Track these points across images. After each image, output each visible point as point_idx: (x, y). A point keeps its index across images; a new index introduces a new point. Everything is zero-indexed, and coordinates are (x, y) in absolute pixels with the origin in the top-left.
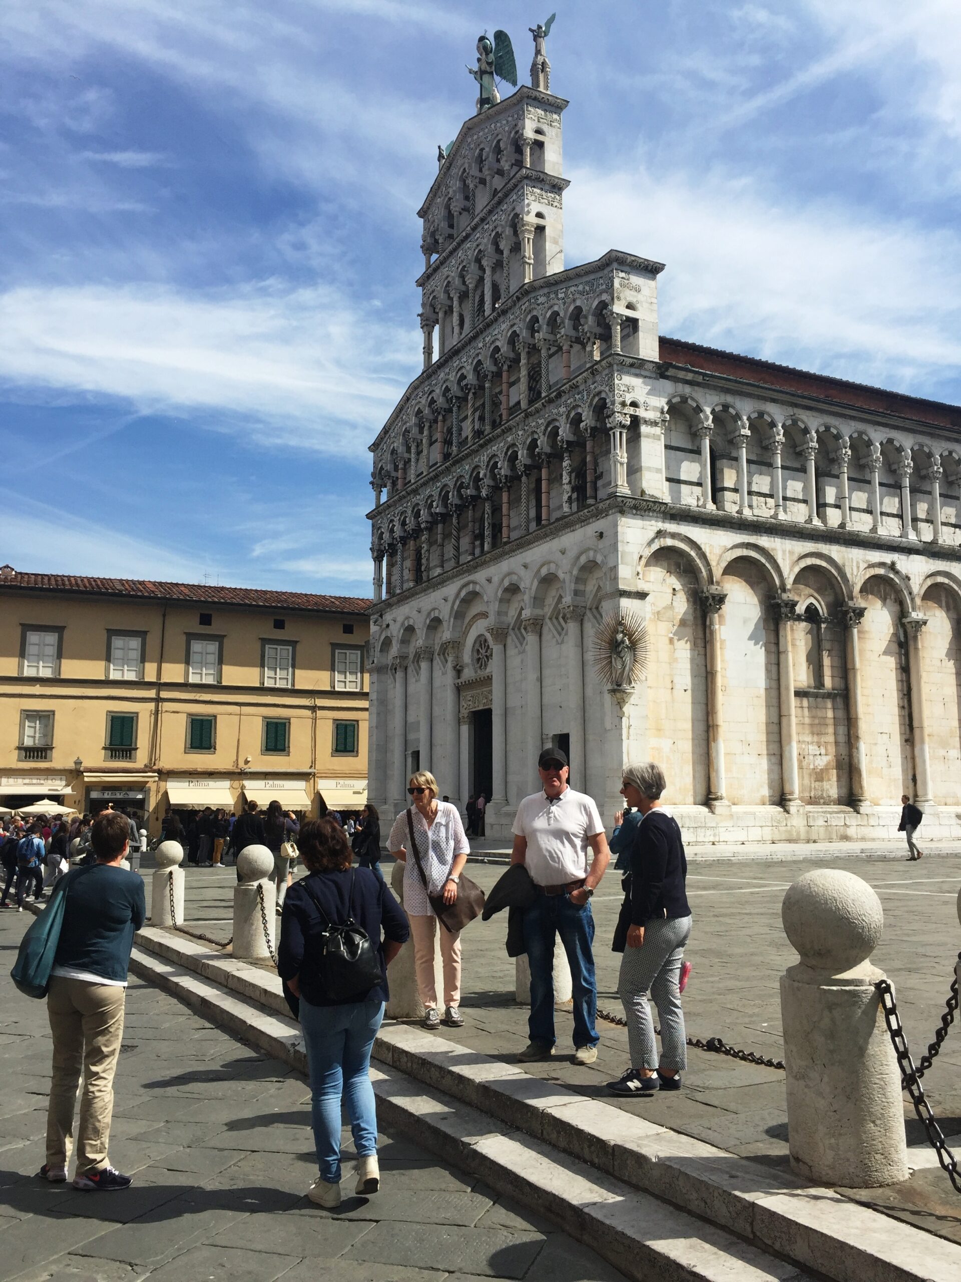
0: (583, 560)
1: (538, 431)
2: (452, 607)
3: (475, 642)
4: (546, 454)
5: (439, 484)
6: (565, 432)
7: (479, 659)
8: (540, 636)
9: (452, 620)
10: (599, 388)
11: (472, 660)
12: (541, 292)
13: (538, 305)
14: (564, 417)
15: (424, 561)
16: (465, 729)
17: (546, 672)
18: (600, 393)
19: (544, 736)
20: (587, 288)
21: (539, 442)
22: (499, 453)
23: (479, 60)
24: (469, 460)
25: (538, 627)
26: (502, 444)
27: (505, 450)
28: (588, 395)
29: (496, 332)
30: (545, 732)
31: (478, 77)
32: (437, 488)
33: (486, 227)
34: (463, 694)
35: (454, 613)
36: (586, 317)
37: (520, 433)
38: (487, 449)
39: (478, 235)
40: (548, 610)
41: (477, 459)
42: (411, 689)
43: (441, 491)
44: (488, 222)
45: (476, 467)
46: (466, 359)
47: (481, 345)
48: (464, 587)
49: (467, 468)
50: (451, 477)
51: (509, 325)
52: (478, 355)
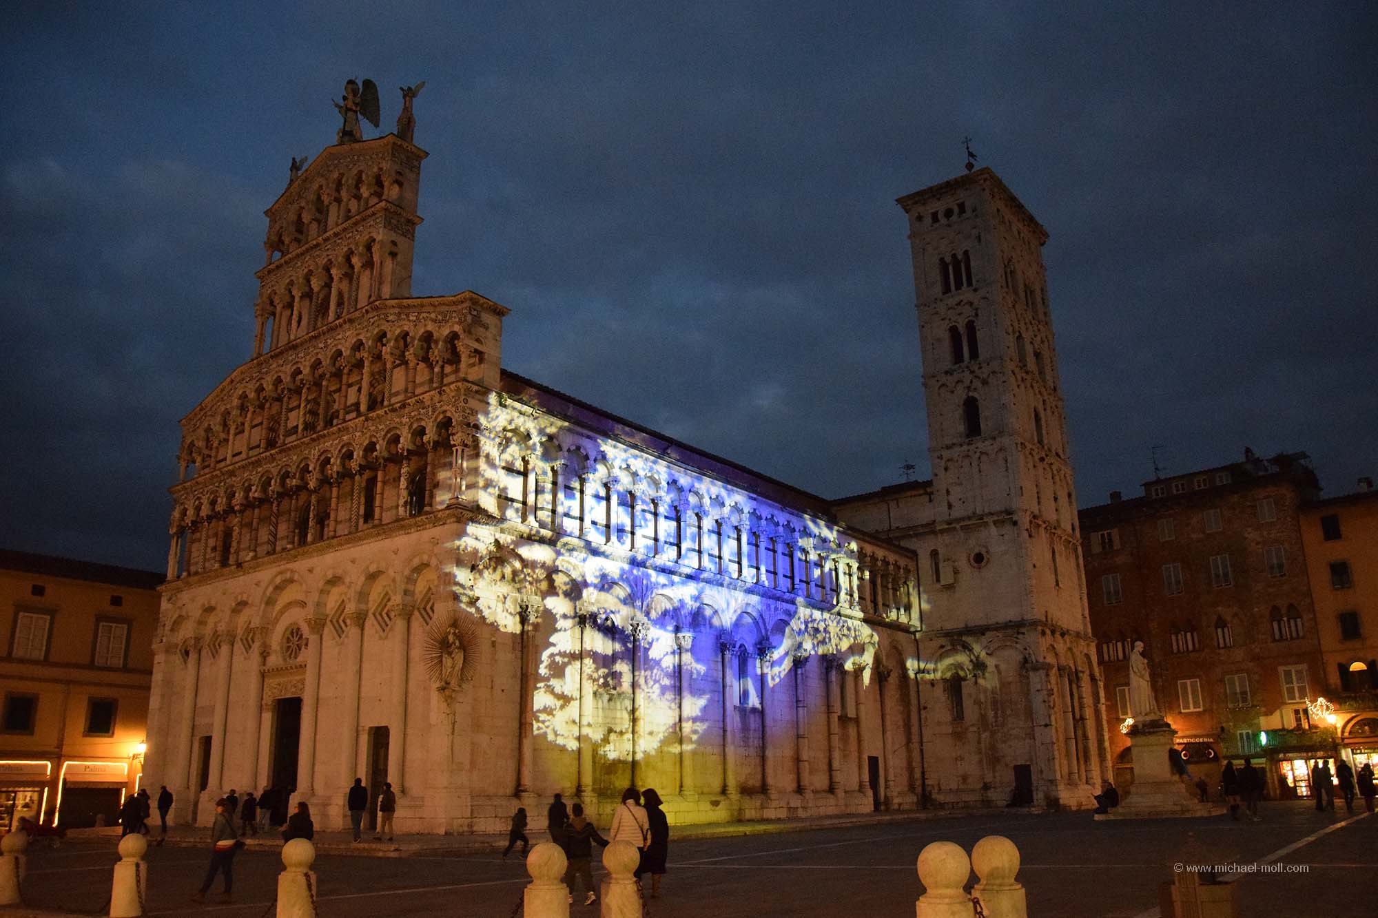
0: (416, 562)
1: (378, 435)
2: (264, 593)
3: (286, 630)
4: (384, 458)
5: (259, 470)
6: (405, 442)
7: (289, 647)
8: (362, 630)
9: (263, 606)
10: (444, 408)
11: (282, 648)
12: (392, 311)
13: (388, 321)
14: (407, 427)
15: (234, 544)
16: (268, 717)
17: (366, 666)
18: (445, 412)
19: (360, 728)
20: (440, 317)
21: (378, 447)
22: (332, 449)
23: (345, 98)
24: (298, 451)
25: (361, 621)
26: (336, 442)
27: (339, 447)
28: (434, 411)
29: (340, 337)
30: (361, 724)
31: (343, 112)
32: (257, 473)
33: (338, 241)
34: (266, 680)
35: (265, 599)
36: (436, 342)
37: (358, 434)
38: (319, 444)
39: (329, 247)
40: (372, 606)
41: (307, 452)
42: (205, 671)
43: (262, 476)
44: (342, 238)
45: (305, 458)
46: (302, 355)
47: (321, 345)
48: (281, 573)
49: (295, 458)
50: (274, 464)
51: (355, 333)
52: (317, 353)
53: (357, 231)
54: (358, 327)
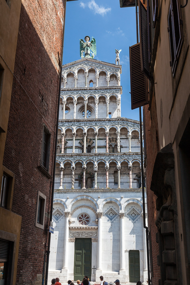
1: (129, 160)
2: (72, 201)
3: (79, 215)
5: (63, 159)
7: (81, 221)
11: (77, 220)
12: (130, 123)
13: (129, 126)
16: (72, 244)
21: (129, 164)
22: (105, 160)
24: (86, 157)
26: (108, 158)
27: (109, 160)
29: (104, 124)
32: (62, 159)
33: (97, 92)
34: (71, 231)
37: (119, 158)
38: (98, 157)
39: (92, 92)
41: (91, 158)
43: (65, 161)
44: (99, 91)
45: (90, 160)
46: (83, 125)
47: (94, 124)
48: (81, 196)
49: (84, 159)
50: (73, 158)
51: (112, 125)
52: (91, 126)
53: (106, 91)
54: (113, 123)
